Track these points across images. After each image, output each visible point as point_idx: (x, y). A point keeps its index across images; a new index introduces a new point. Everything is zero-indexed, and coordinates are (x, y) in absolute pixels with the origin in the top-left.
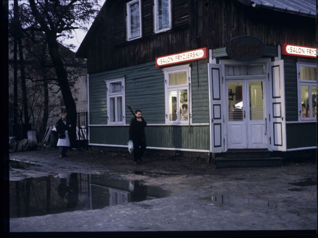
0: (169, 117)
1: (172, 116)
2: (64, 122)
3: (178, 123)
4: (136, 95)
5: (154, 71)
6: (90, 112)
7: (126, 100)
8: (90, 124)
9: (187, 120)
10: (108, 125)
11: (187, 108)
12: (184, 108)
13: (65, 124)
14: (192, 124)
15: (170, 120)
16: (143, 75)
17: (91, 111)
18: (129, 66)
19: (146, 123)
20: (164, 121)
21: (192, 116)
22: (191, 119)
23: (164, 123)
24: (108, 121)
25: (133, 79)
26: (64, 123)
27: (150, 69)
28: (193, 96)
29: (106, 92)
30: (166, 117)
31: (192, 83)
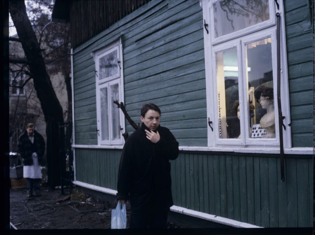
0: (216, 126)
1: (225, 125)
2: (30, 138)
3: (244, 144)
4: (142, 76)
5: (178, 8)
6: (75, 121)
7: (125, 91)
8: (76, 144)
9: (274, 137)
10: (99, 146)
11: (271, 98)
12: (262, 98)
13: (32, 142)
14: (289, 150)
15: (221, 137)
16: (156, 25)
17: (76, 119)
18: (129, 13)
19: (177, 144)
20: (204, 139)
21: (289, 122)
22: (287, 134)
23: (205, 144)
24: (98, 137)
25: (136, 41)
26: (30, 141)
27: (170, 6)
28: (290, 55)
29: (95, 79)
30: (209, 128)
31: (285, 13)
